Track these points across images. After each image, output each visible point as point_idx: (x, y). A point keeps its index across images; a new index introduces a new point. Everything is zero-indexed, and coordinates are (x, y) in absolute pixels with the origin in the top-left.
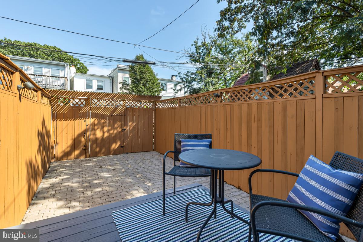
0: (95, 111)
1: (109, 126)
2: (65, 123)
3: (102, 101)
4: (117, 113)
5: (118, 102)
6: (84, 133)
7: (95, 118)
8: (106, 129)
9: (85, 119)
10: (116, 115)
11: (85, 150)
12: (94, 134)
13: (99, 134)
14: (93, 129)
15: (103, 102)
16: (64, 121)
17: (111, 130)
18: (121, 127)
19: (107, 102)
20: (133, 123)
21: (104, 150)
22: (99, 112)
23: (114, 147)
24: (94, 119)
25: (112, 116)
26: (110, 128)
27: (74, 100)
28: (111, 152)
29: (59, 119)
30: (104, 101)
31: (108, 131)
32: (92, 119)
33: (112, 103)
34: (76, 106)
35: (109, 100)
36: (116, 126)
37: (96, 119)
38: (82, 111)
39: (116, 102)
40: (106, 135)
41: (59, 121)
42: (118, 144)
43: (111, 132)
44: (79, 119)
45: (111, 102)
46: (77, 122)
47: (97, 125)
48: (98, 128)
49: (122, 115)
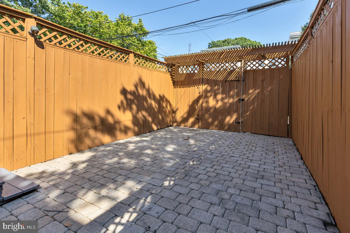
0: (207, 76)
1: (222, 93)
2: (183, 89)
3: (214, 64)
4: (232, 77)
5: (234, 64)
6: (197, 101)
7: (207, 84)
8: (219, 97)
9: (198, 86)
10: (231, 80)
11: (198, 119)
12: (207, 102)
13: (212, 102)
14: (206, 97)
15: (216, 66)
16: (182, 88)
17: (226, 98)
18: (238, 96)
19: (220, 65)
20: (255, 90)
21: (216, 123)
22: (212, 77)
23: (229, 121)
24: (206, 86)
25: (225, 82)
26: (224, 96)
27: (190, 67)
28: (225, 126)
29: (179, 86)
30: (216, 64)
31: (222, 99)
32: (204, 85)
33: (226, 66)
34: (191, 72)
35: (222, 63)
36: (231, 93)
37: (208, 86)
38: (195, 77)
39: (231, 64)
40: (220, 104)
41: (179, 88)
42: (235, 117)
43: (226, 101)
44: (193, 86)
45: (224, 65)
46: (192, 89)
47: (209, 91)
48: (211, 96)
49: (238, 81)
